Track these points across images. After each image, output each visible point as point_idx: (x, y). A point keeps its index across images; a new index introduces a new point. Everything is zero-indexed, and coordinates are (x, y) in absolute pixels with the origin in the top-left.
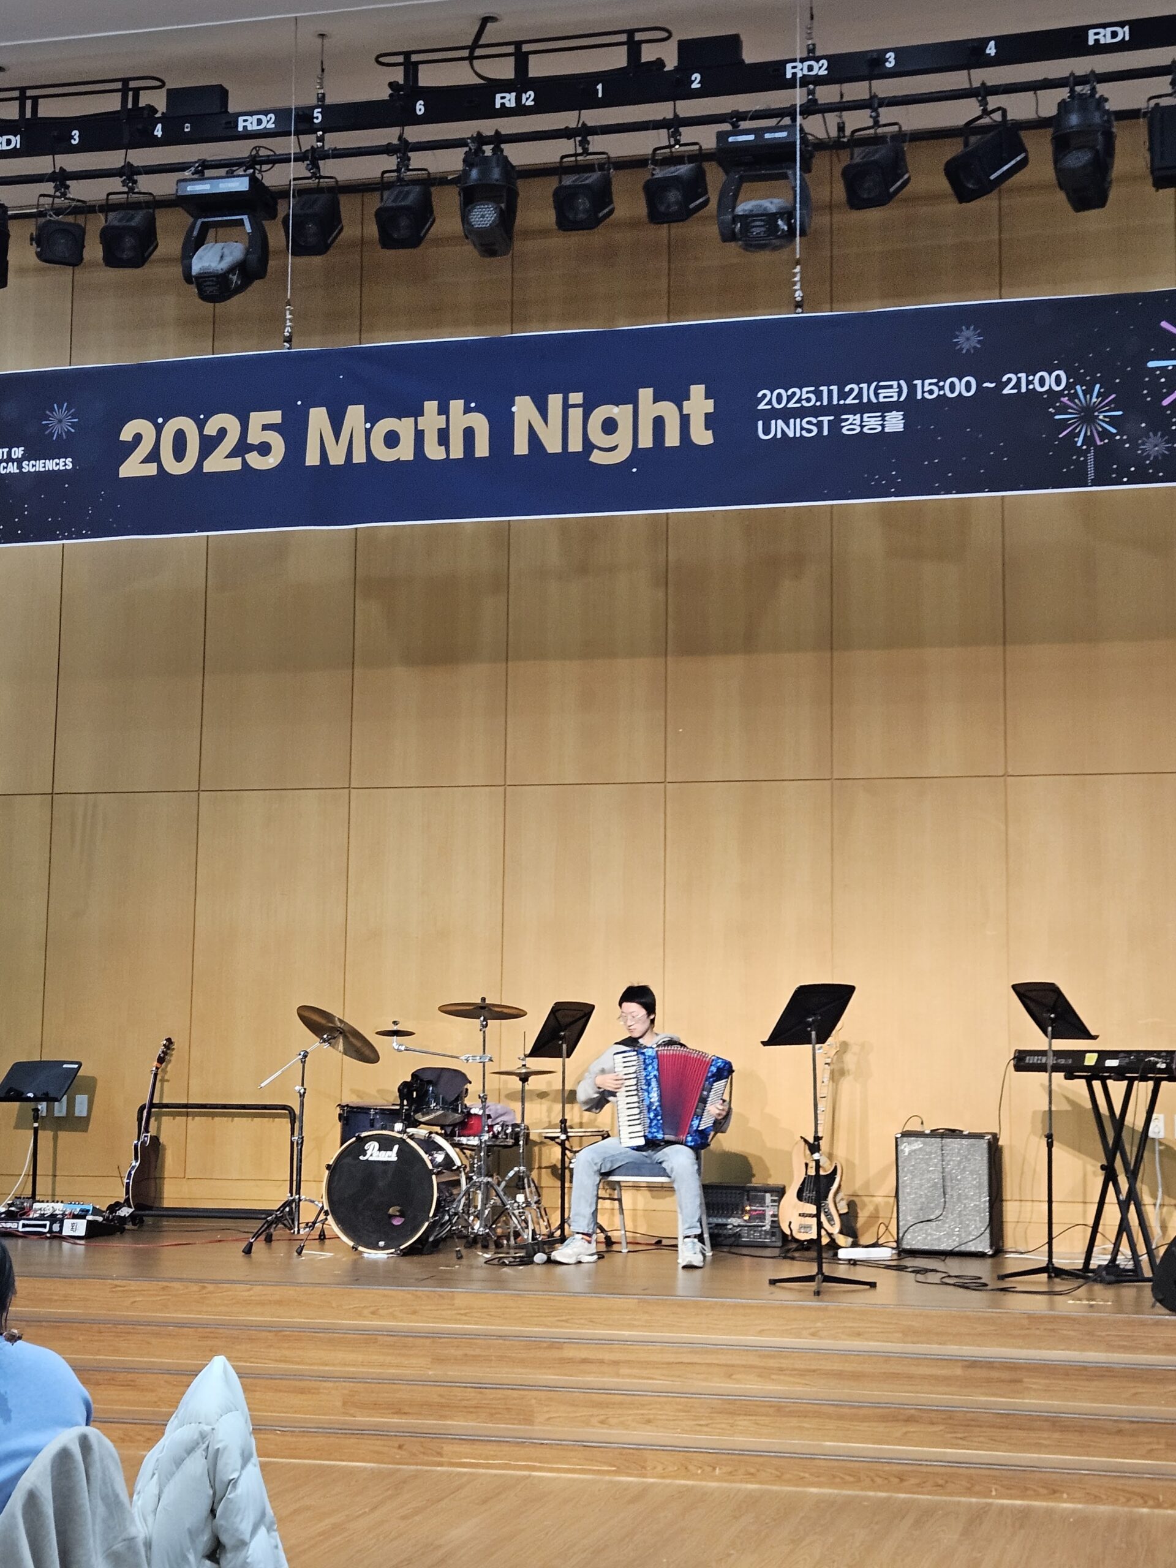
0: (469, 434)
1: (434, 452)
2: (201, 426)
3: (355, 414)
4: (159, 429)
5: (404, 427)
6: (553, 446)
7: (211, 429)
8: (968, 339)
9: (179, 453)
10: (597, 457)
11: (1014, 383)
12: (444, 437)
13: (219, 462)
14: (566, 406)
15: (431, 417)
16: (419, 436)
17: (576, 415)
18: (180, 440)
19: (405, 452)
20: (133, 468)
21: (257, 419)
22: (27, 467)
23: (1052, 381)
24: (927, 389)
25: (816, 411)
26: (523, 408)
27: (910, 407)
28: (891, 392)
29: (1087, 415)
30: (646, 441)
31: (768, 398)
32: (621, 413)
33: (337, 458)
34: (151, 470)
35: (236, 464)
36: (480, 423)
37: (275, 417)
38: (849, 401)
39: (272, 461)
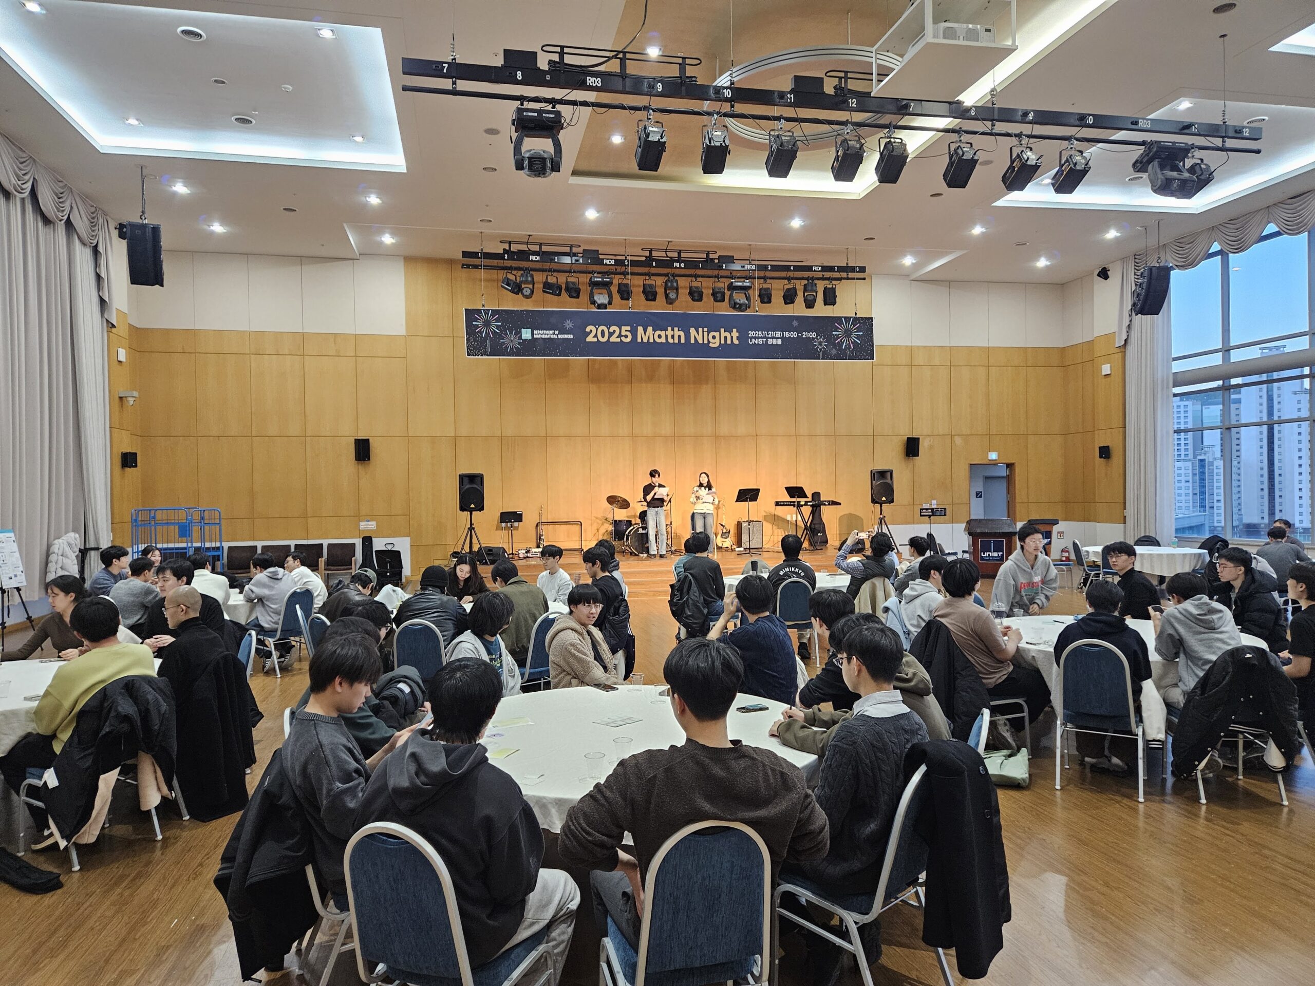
0: (679, 336)
1: (671, 341)
2: (609, 329)
3: (650, 329)
4: (597, 329)
5: (663, 333)
6: (700, 341)
7: (611, 330)
8: (795, 323)
9: (603, 336)
10: (711, 345)
11: (805, 335)
12: (673, 337)
13: (614, 339)
14: (703, 332)
15: (670, 332)
16: (667, 336)
17: (706, 334)
18: (603, 332)
19: (663, 340)
20: (590, 339)
21: (624, 328)
22: (560, 336)
23: (813, 335)
24: (787, 334)
25: (762, 338)
26: (692, 331)
27: (783, 338)
28: (778, 334)
29: (820, 344)
30: (723, 342)
31: (751, 334)
32: (717, 334)
33: (645, 340)
34: (595, 340)
35: (618, 340)
36: (682, 334)
37: (629, 328)
38: (770, 336)
39: (628, 340)
